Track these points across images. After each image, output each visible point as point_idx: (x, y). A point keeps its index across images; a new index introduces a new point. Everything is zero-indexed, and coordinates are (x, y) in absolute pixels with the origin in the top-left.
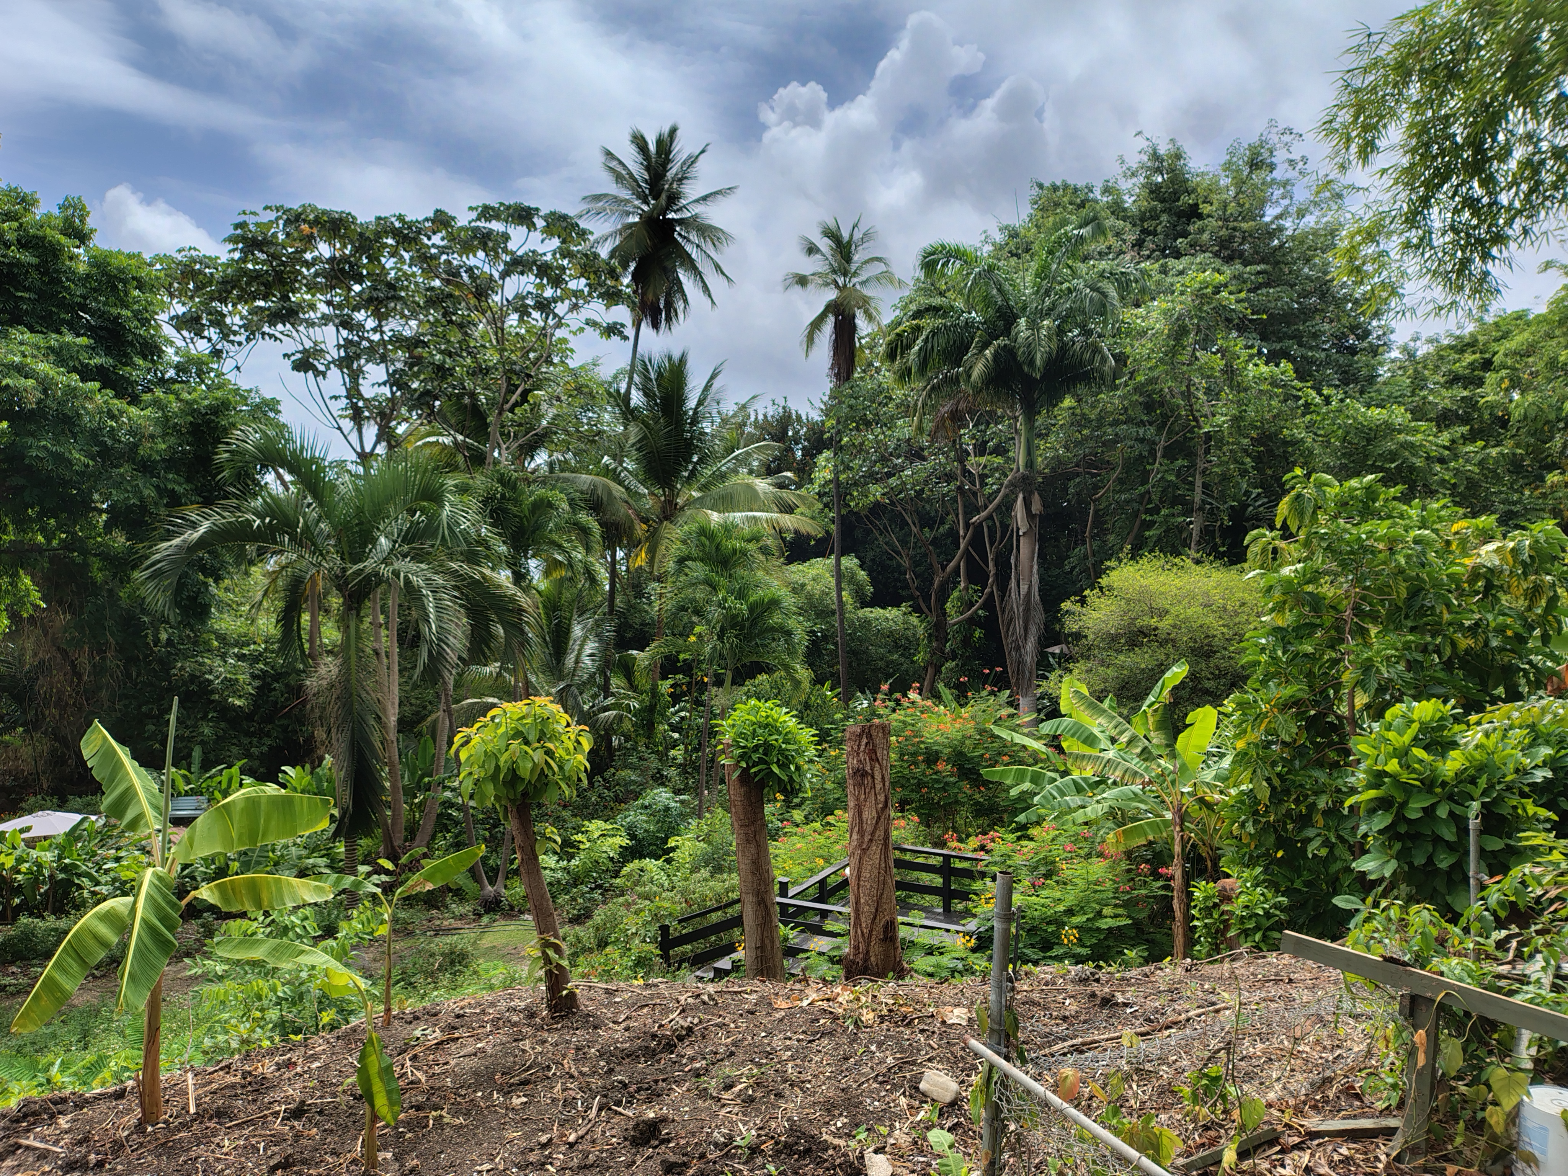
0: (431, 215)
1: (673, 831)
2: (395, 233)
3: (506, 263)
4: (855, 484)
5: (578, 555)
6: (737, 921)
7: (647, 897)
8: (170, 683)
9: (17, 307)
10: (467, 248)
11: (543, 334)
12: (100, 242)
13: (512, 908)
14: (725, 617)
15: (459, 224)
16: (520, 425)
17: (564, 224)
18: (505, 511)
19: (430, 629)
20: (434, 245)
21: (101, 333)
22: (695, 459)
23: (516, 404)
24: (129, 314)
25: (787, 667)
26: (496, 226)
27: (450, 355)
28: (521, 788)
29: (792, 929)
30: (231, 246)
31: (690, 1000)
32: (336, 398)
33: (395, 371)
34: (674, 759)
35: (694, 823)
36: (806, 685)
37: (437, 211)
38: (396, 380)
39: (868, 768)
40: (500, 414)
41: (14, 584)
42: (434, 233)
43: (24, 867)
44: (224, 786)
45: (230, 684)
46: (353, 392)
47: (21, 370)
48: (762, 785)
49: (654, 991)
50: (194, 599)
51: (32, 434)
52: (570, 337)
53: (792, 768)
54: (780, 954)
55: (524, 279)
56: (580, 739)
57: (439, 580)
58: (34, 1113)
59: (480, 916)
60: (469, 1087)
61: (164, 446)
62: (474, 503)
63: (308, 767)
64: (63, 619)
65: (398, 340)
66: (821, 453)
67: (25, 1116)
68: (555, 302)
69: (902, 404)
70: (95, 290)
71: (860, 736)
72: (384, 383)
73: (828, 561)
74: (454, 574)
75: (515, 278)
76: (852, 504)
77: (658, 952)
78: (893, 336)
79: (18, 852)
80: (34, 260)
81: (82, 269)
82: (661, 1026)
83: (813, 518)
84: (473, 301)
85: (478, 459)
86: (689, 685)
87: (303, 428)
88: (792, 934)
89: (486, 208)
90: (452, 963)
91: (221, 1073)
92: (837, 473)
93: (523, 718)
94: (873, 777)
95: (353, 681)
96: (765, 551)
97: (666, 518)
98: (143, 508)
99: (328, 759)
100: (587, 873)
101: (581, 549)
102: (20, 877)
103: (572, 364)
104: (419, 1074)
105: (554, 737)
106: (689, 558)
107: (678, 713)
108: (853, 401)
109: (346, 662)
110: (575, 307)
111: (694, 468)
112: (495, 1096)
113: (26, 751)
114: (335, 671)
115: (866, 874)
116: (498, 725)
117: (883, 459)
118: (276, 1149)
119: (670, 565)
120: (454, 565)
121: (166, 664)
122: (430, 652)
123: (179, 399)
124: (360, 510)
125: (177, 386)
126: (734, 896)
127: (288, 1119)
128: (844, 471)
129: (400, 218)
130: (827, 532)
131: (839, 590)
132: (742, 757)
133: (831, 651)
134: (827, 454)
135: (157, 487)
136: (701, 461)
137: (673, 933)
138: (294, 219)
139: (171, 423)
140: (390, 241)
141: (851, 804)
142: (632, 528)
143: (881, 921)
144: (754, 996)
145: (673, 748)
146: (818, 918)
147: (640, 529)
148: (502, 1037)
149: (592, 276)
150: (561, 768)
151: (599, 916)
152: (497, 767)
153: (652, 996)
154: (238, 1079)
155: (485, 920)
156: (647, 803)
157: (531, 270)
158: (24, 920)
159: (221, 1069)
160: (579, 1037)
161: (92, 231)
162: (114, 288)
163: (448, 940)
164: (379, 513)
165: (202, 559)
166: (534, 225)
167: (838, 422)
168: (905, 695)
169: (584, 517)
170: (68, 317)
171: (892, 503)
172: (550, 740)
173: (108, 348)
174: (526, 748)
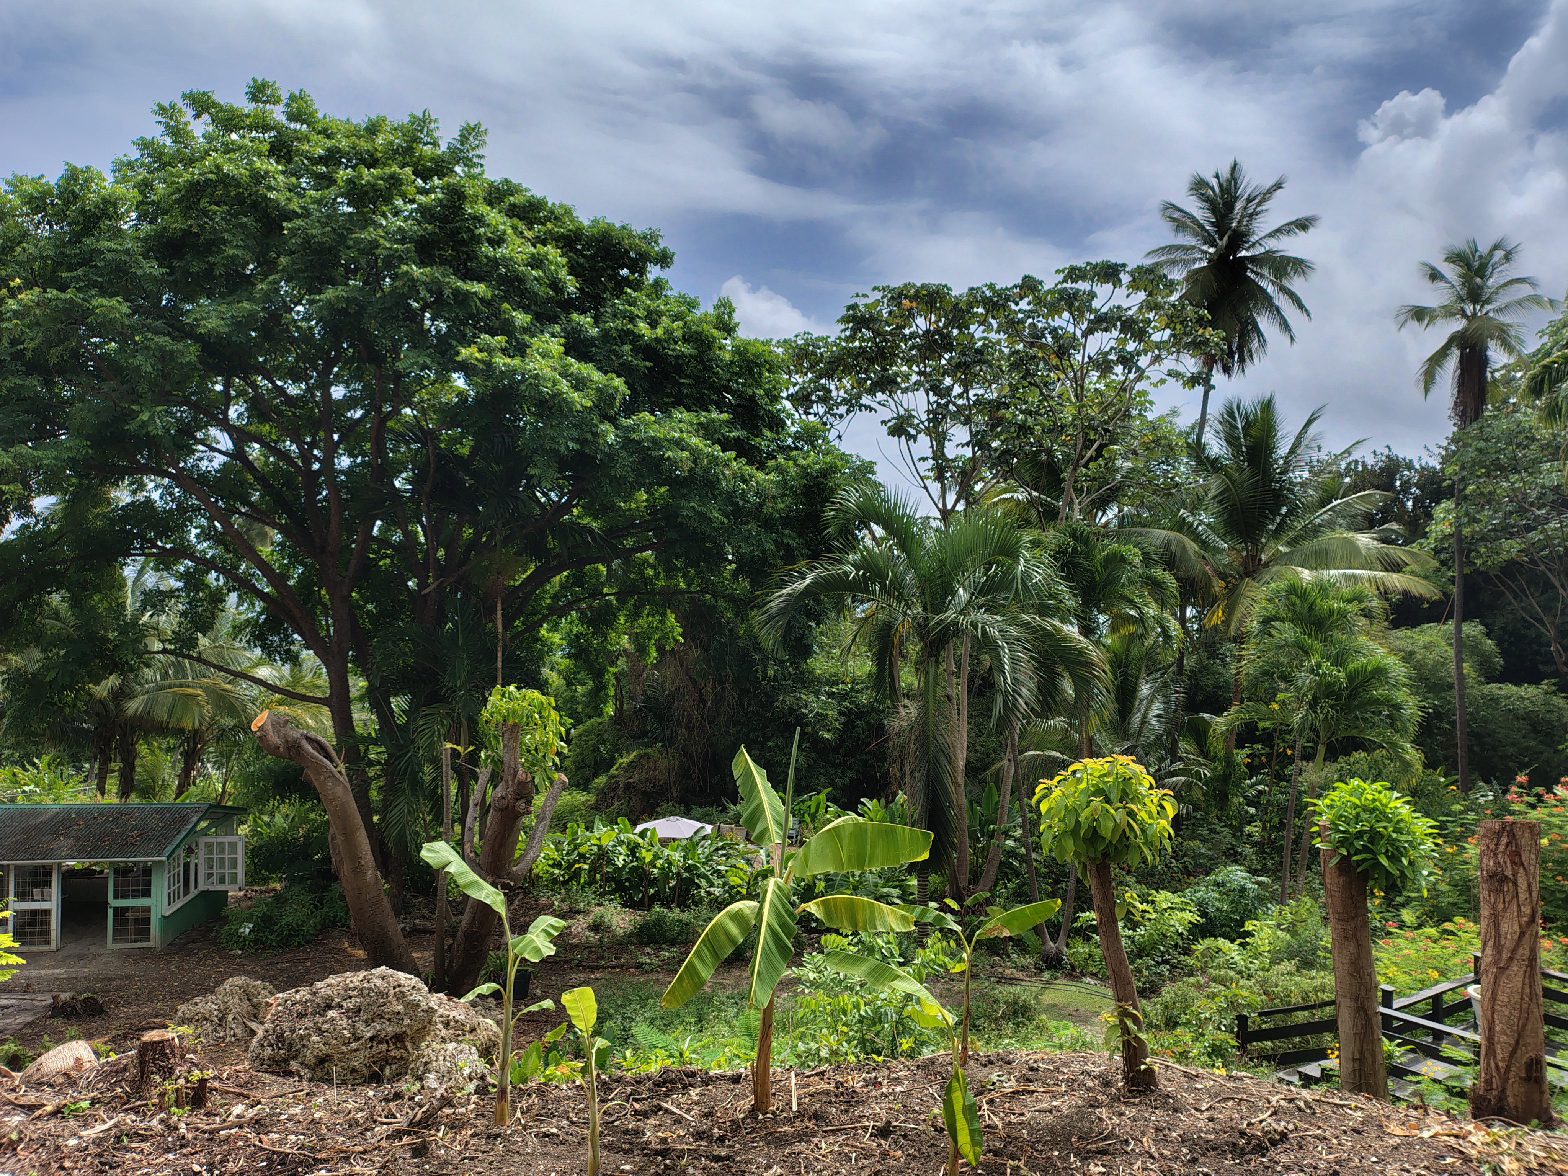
0: (1019, 281)
1: (1249, 913)
2: (986, 302)
3: (1090, 321)
4: (1483, 539)
5: (1152, 610)
6: (1331, 1025)
7: (1222, 981)
8: (773, 714)
9: (680, 391)
10: (1054, 309)
11: (1123, 388)
12: (743, 334)
13: (1073, 968)
14: (1319, 685)
15: (1046, 288)
16: (1093, 479)
17: (1151, 277)
18: (1076, 565)
19: (1005, 679)
20: (1020, 311)
21: (739, 410)
22: (1284, 510)
23: (1091, 459)
24: (762, 392)
25: (1394, 746)
26: (1083, 286)
27: (1030, 413)
28: (1101, 848)
29: (1399, 1045)
30: (843, 327)
31: (1282, 1103)
32: (923, 459)
33: (977, 432)
34: (1250, 835)
35: (1274, 908)
36: (1418, 767)
37: (1026, 277)
38: (978, 441)
39: (1509, 873)
40: (1075, 469)
41: (662, 622)
42: (1021, 299)
43: (659, 863)
44: (813, 810)
45: (821, 718)
46: (938, 454)
47: (679, 444)
48: (1365, 877)
49: (1238, 1084)
50: (799, 640)
51: (683, 496)
52: (1150, 389)
53: (1405, 862)
54: (1383, 1072)
55: (1107, 335)
56: (1164, 803)
57: (1014, 631)
58: (671, 1081)
59: (1041, 971)
60: (1045, 1144)
61: (783, 506)
62: (1046, 558)
63: (883, 800)
64: (696, 653)
65: (980, 402)
66: (1438, 503)
67: (665, 1082)
68: (1139, 355)
69: (1549, 445)
70: (736, 374)
71: (1499, 834)
72: (968, 444)
73: (1444, 628)
74: (1026, 625)
75: (1098, 335)
76: (1479, 562)
77: (1234, 1043)
78: (1538, 369)
79: (655, 849)
80: (694, 352)
81: (727, 357)
82: (1250, 1124)
83: (1426, 577)
84: (1055, 361)
85: (1050, 515)
86: (1269, 756)
87: (897, 487)
88: (1398, 1051)
89: (1073, 269)
90: (1015, 1013)
91: (817, 1078)
92: (1459, 526)
93: (1105, 775)
94: (1515, 884)
95: (931, 724)
96: (1367, 614)
97: (1248, 574)
98: (763, 560)
99: (901, 797)
100: (1154, 945)
101: (1154, 605)
102: (656, 871)
103: (1150, 416)
104: (996, 1120)
105: (1137, 798)
106: (1276, 618)
107: (1254, 785)
108: (1482, 444)
109: (925, 705)
110: (1157, 359)
111: (1283, 521)
112: (1072, 1159)
113: (662, 764)
114: (914, 712)
115: (1502, 998)
116: (1079, 781)
117: (1521, 510)
118: (866, 1162)
119: (1254, 625)
120: (1026, 618)
121: (771, 698)
122: (1005, 703)
123: (797, 465)
124: (942, 564)
125: (794, 453)
126: (1326, 997)
127: (876, 1136)
128: (1469, 523)
129: (991, 287)
130: (1445, 594)
131: (1460, 661)
132: (1342, 842)
133: (1446, 731)
134: (1445, 504)
135: (776, 541)
136: (1290, 513)
137: (1252, 1026)
138: (897, 296)
139: (789, 486)
140: (981, 310)
141: (1485, 911)
142: (1209, 585)
143: (1524, 1056)
144: (1359, 1113)
145: (1249, 823)
146: (1430, 1039)
147: (1218, 586)
148: (1077, 1099)
149: (1178, 326)
150: (1143, 831)
151: (1168, 992)
152: (1078, 823)
153: (1237, 1090)
154: (831, 1087)
155: (1046, 976)
156: (1220, 879)
157: (1115, 326)
158: (657, 908)
159: (817, 1074)
160: (1159, 1117)
161: (737, 325)
162: (751, 371)
163: (1012, 989)
164: (959, 566)
165: (808, 605)
166: (1120, 280)
167: (1463, 468)
168: (1550, 791)
169: (1158, 572)
170: (715, 397)
171: (1532, 561)
172: (1132, 801)
173: (743, 422)
174: (1108, 806)
